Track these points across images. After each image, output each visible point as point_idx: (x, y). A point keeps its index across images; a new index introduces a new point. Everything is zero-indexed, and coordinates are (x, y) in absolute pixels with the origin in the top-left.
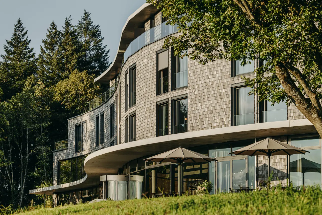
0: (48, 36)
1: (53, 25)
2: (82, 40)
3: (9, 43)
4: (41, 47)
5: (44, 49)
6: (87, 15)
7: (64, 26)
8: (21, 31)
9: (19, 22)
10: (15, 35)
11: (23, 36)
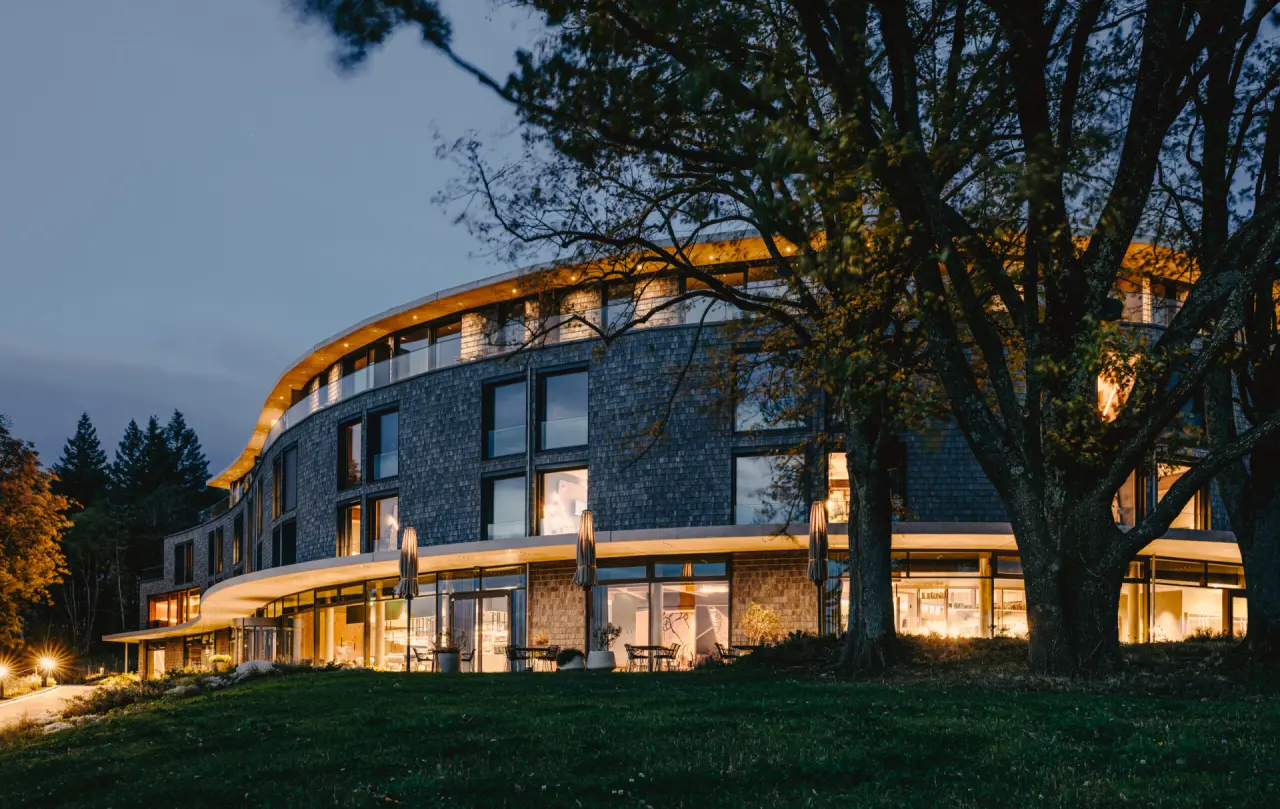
0: (125, 437)
1: (133, 424)
2: (173, 445)
3: (70, 441)
4: (117, 452)
5: (122, 454)
6: (178, 415)
7: (148, 426)
8: (88, 430)
9: (85, 417)
10: (79, 432)
11: (90, 435)
